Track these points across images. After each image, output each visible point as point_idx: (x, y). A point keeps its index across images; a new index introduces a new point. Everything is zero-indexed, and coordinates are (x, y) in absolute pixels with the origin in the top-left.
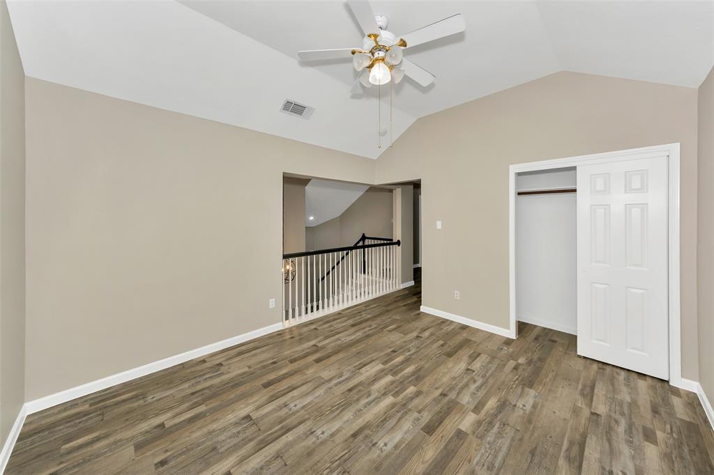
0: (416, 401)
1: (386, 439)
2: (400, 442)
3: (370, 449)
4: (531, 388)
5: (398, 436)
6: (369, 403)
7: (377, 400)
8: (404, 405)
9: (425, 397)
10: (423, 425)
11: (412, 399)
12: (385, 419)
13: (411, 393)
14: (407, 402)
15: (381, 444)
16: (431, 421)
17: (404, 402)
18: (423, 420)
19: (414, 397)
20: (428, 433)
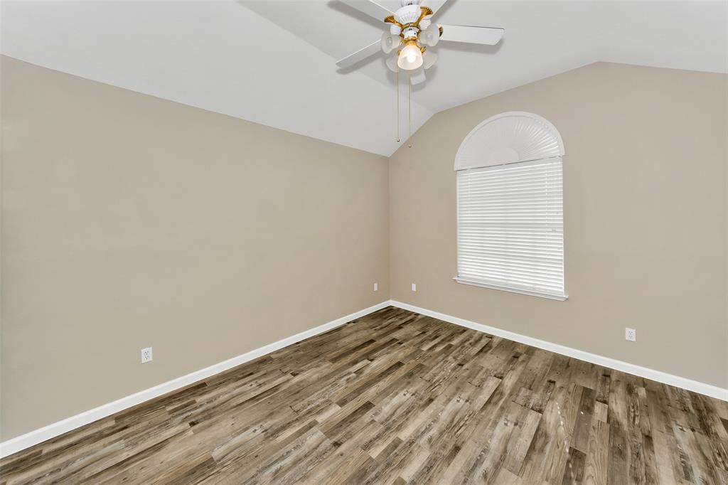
0: (374, 434)
1: (405, 398)
2: (393, 397)
3: (416, 392)
4: (212, 458)
5: (396, 400)
6: (428, 429)
7: (419, 434)
8: (388, 429)
9: (361, 440)
10: (372, 409)
11: (378, 437)
12: (407, 413)
13: (378, 445)
14: (384, 432)
15: (408, 395)
16: (363, 413)
17: (387, 433)
18: (371, 414)
19: (375, 439)
20: (370, 403)
